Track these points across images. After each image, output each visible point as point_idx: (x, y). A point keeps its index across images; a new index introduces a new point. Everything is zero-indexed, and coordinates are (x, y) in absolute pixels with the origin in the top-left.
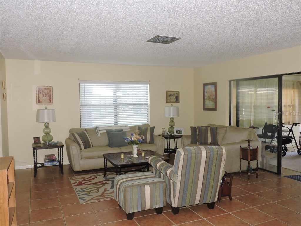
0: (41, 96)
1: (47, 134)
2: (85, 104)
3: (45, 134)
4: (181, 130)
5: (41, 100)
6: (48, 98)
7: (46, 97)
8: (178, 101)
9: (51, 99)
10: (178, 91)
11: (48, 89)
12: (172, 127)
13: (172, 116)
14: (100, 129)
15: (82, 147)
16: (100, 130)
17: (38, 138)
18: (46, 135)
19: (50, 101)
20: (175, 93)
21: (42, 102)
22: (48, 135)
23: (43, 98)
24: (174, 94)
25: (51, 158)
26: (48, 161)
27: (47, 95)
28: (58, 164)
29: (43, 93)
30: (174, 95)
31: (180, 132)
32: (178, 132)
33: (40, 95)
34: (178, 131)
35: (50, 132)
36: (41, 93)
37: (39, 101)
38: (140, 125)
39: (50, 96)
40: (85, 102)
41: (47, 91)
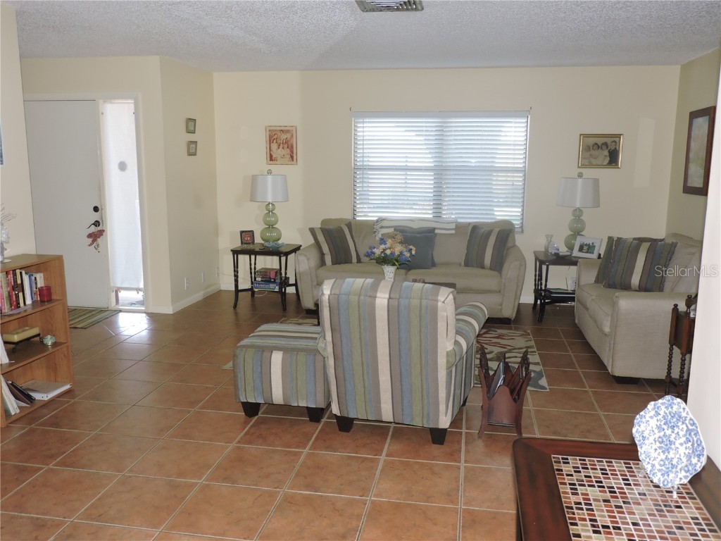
0: (274, 146)
1: (271, 226)
2: (363, 165)
3: (266, 225)
4: (593, 243)
5: (274, 156)
6: (288, 151)
7: (283, 148)
8: (617, 164)
9: (293, 153)
10: (619, 136)
11: (288, 131)
12: (577, 233)
13: (578, 205)
14: (385, 224)
15: (328, 259)
16: (382, 227)
17: (252, 232)
18: (269, 227)
19: (292, 157)
20: (609, 140)
21: (276, 160)
22: (273, 228)
23: (278, 153)
24: (606, 144)
25: (267, 276)
26: (262, 281)
27: (286, 146)
28: (277, 289)
29: (279, 141)
30: (604, 147)
31: (588, 249)
32: (585, 248)
33: (272, 144)
34: (586, 245)
35: (276, 222)
36: (275, 141)
37: (271, 158)
38: (489, 221)
39: (292, 147)
40: (363, 161)
41: (285, 137)
